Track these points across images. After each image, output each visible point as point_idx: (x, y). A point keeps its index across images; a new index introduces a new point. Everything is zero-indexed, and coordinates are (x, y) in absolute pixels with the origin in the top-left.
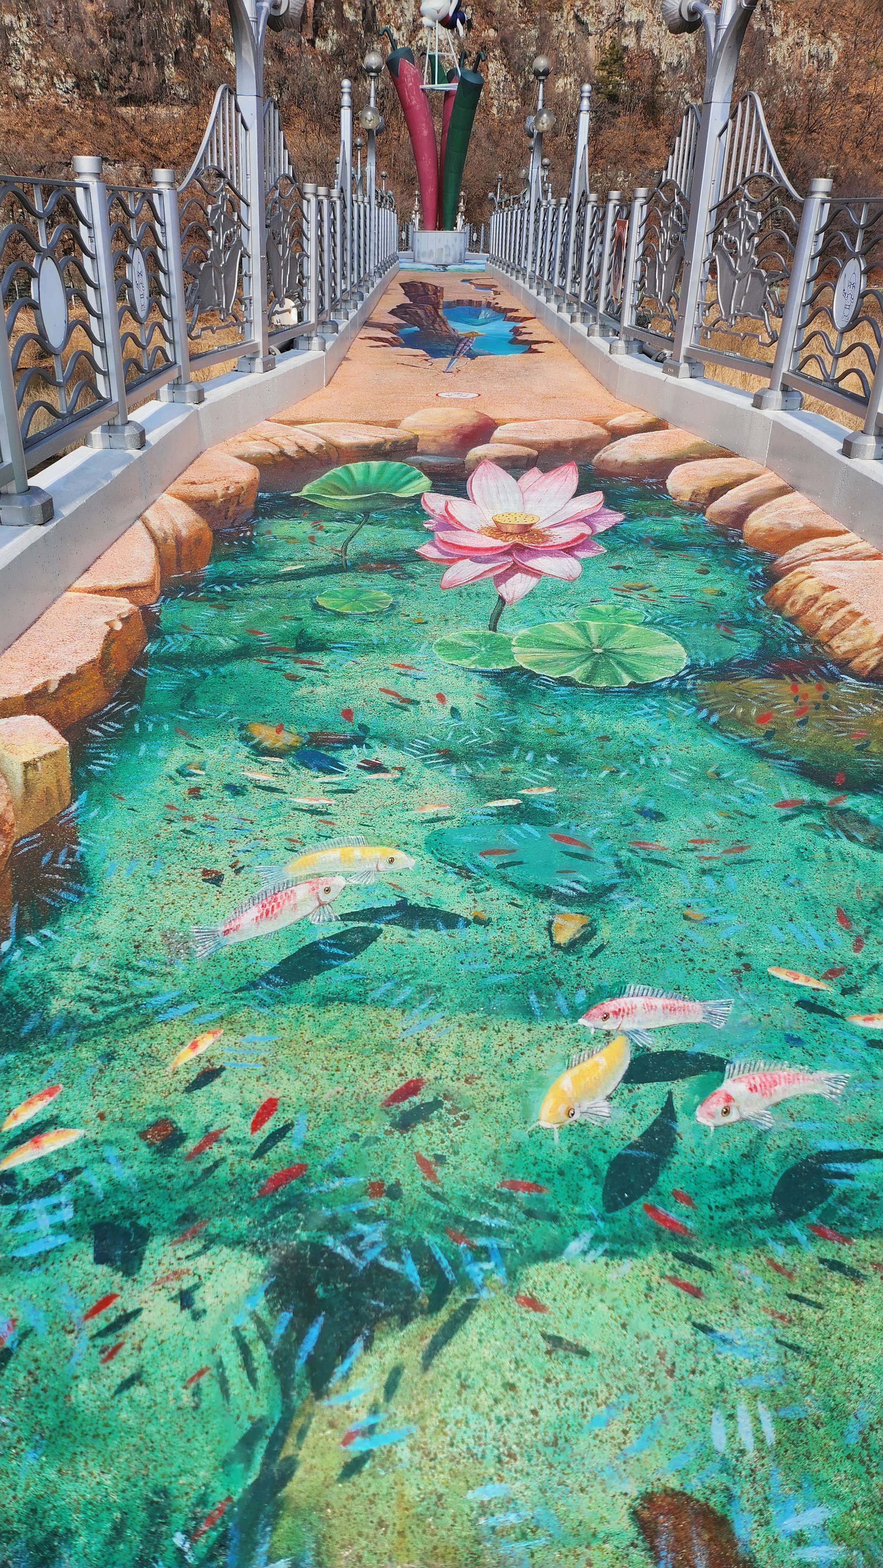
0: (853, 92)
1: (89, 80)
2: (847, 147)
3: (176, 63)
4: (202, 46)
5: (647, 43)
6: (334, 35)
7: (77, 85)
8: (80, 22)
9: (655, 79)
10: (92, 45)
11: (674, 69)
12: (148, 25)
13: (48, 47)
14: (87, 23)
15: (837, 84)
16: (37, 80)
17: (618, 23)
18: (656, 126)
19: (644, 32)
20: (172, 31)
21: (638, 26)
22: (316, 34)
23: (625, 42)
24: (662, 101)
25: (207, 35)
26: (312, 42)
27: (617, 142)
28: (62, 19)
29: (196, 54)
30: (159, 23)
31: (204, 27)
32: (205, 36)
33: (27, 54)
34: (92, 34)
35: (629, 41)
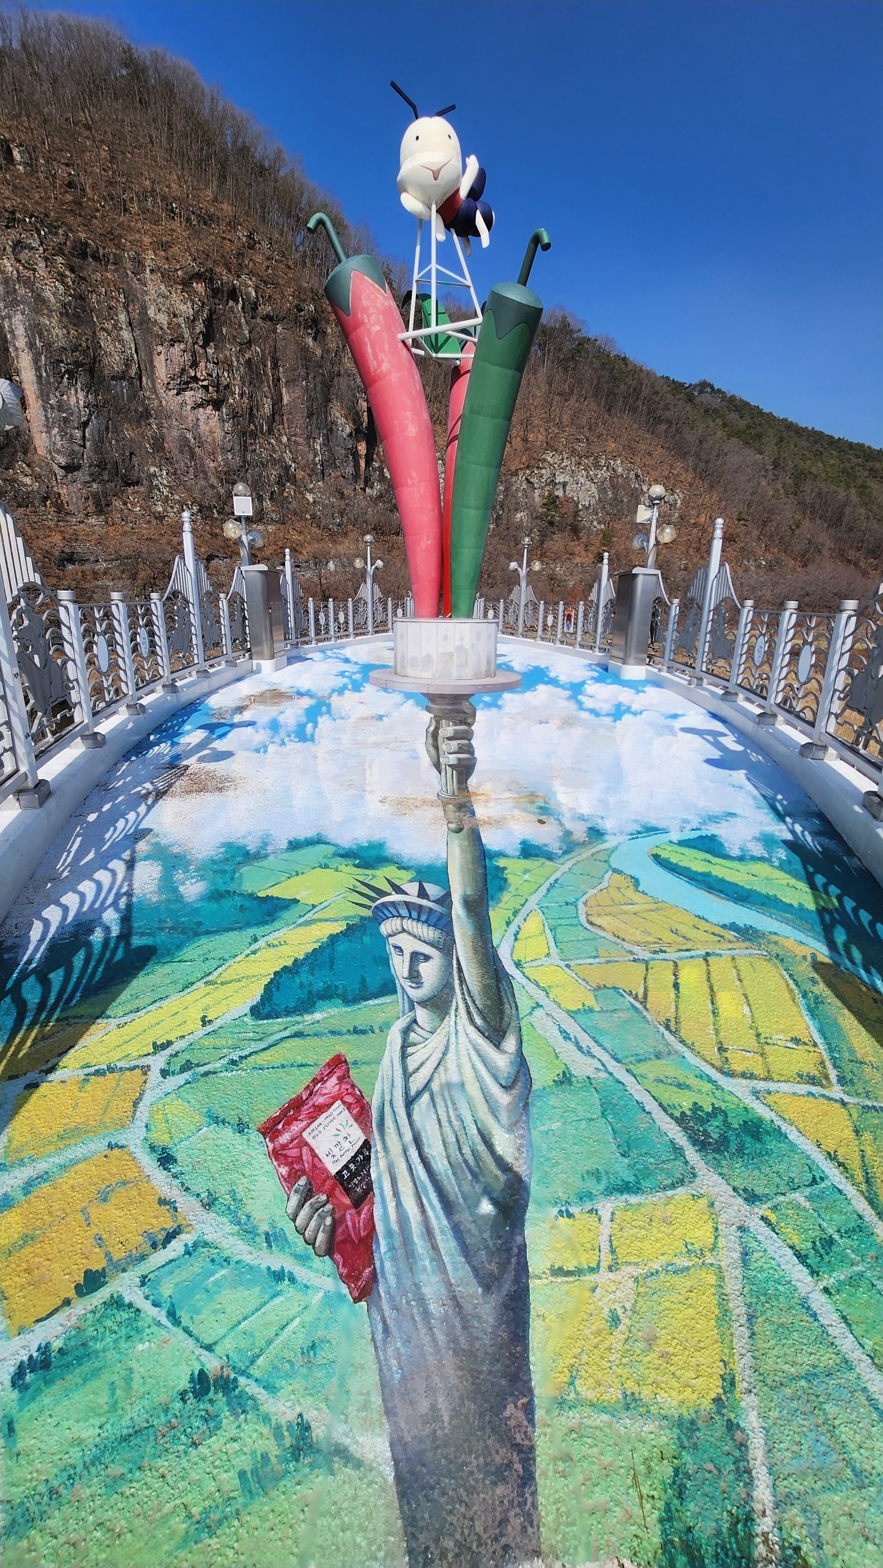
0: (693, 521)
1: (210, 508)
2: (691, 551)
3: (271, 499)
4: (290, 489)
5: (570, 494)
6: (378, 486)
7: (200, 511)
8: (205, 473)
9: (576, 513)
10: (213, 487)
11: (587, 508)
12: (253, 476)
13: (182, 487)
14: (210, 474)
15: (681, 517)
16: (172, 507)
17: (553, 483)
18: (578, 539)
19: (568, 488)
20: (269, 480)
21: (564, 485)
22: (366, 485)
23: (557, 493)
24: (581, 525)
25: (294, 483)
26: (364, 490)
27: (555, 548)
28: (191, 470)
29: (285, 494)
30: (260, 475)
31: (293, 479)
32: (292, 484)
33: (165, 492)
34: (213, 480)
35: (559, 493)
